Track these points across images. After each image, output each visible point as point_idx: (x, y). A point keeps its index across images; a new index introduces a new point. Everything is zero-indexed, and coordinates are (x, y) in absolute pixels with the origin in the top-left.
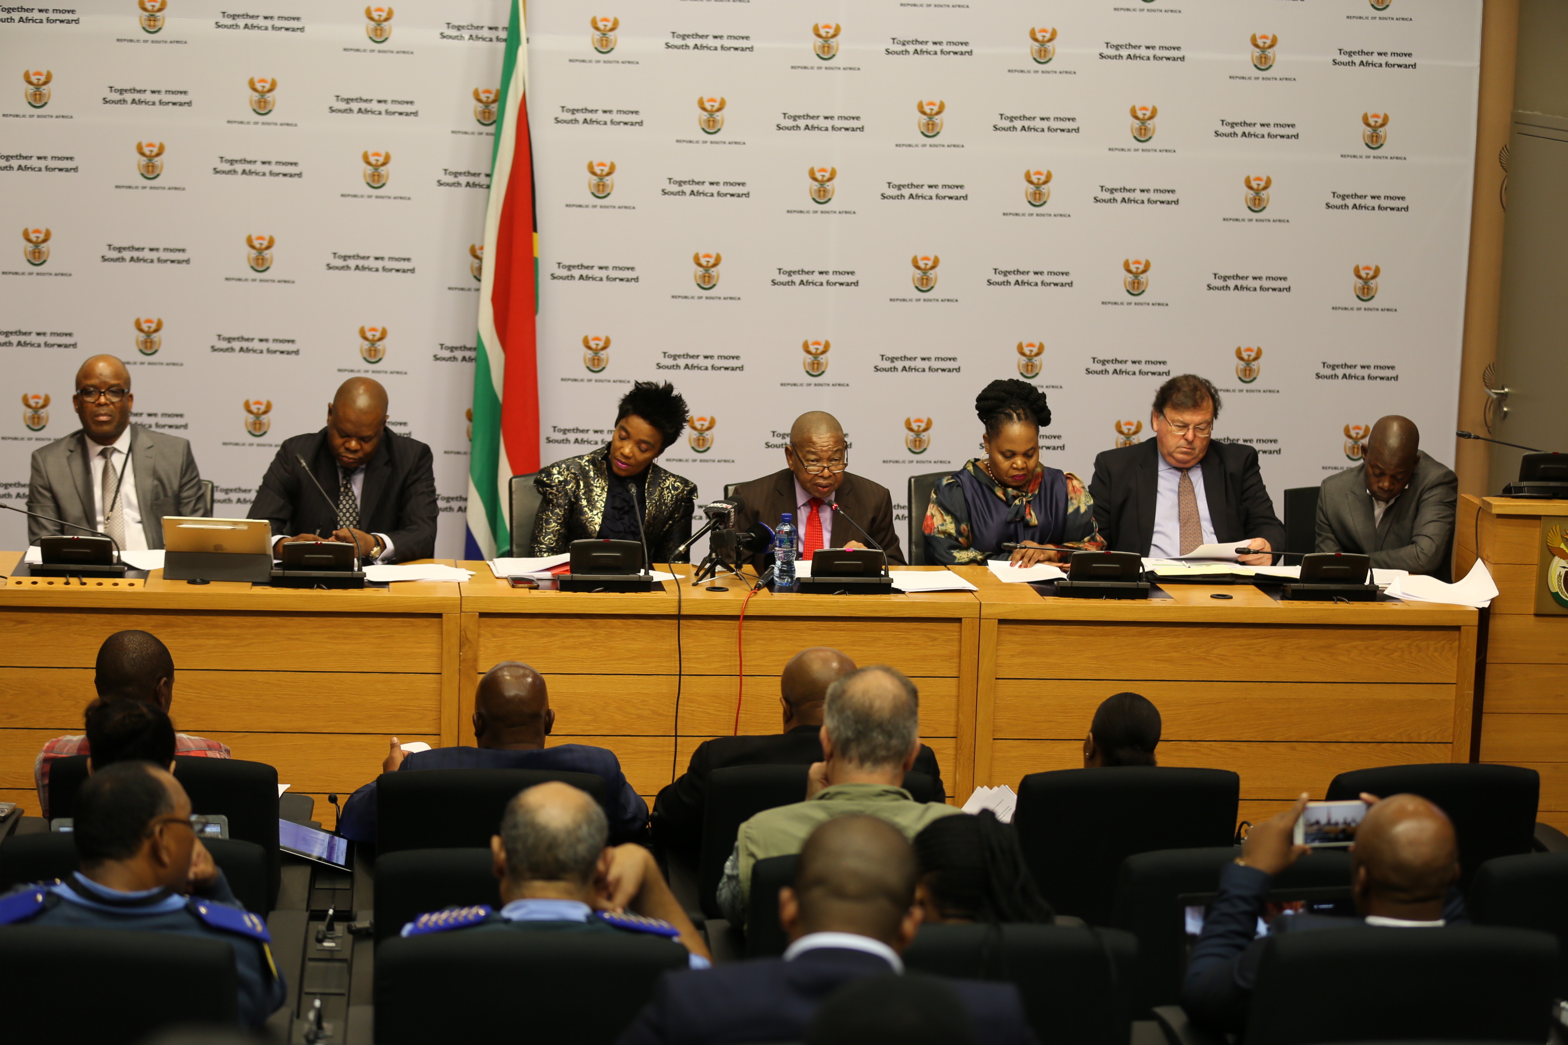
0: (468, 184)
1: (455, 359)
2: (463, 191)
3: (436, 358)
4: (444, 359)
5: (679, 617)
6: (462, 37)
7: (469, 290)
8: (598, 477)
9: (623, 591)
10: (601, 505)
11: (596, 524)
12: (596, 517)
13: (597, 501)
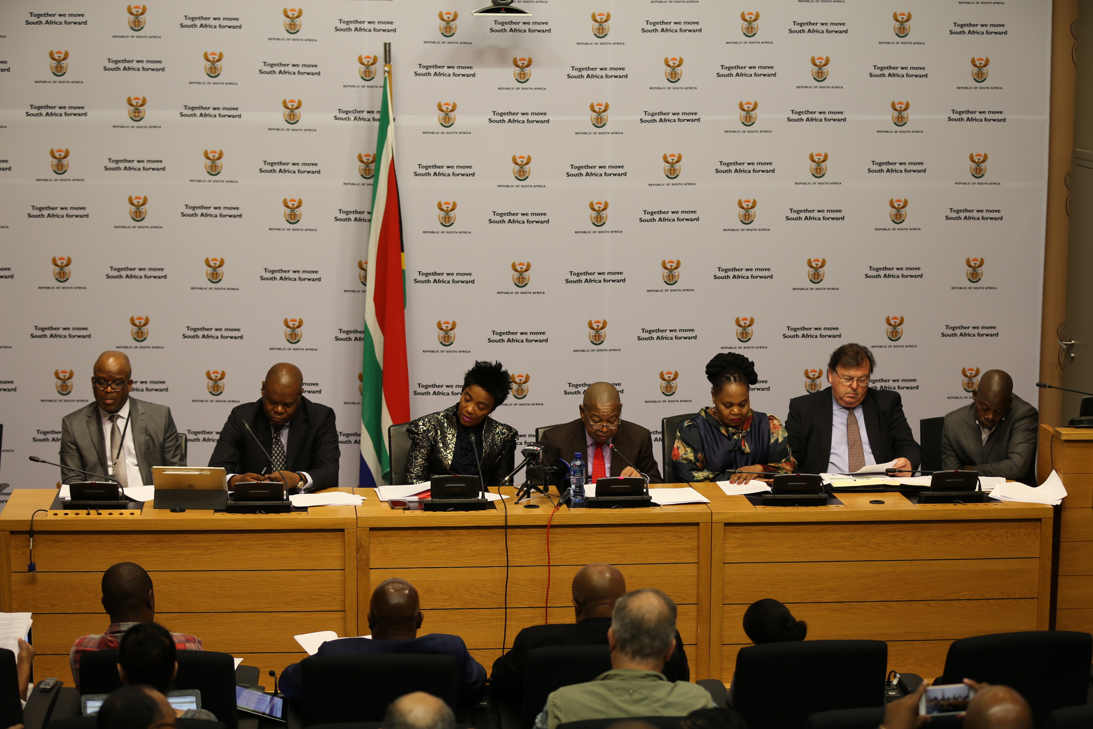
0: (356, 220)
1: (350, 339)
2: (352, 223)
3: (337, 339)
4: (342, 339)
5: (506, 527)
6: (349, 119)
7: (358, 291)
8: (450, 427)
9: (467, 510)
10: (452, 446)
11: (449, 460)
12: (449, 455)
13: (450, 444)
